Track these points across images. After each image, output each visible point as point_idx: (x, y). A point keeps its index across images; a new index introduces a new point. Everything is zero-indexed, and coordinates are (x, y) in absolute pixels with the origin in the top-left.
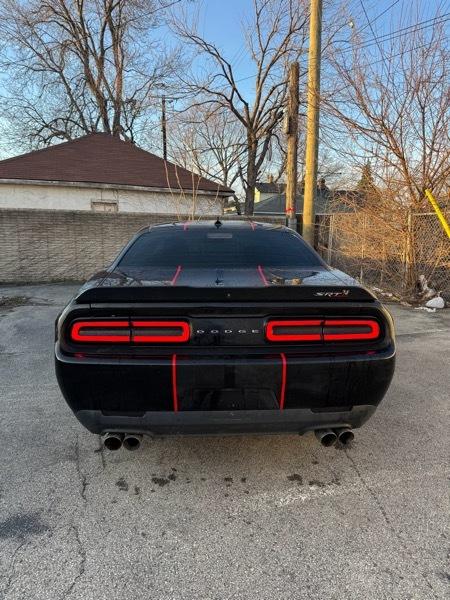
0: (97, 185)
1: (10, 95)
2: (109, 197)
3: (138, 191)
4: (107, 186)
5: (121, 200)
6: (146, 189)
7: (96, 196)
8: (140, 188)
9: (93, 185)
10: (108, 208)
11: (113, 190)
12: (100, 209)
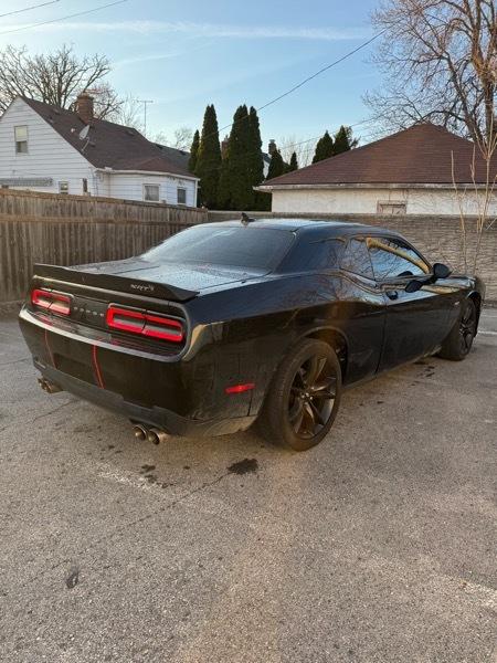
0: (384, 185)
1: (390, 95)
2: (397, 197)
3: (431, 190)
4: (394, 186)
5: (410, 201)
6: (439, 186)
7: (384, 197)
8: (433, 186)
9: (380, 186)
10: (396, 210)
11: (403, 189)
12: (388, 212)
